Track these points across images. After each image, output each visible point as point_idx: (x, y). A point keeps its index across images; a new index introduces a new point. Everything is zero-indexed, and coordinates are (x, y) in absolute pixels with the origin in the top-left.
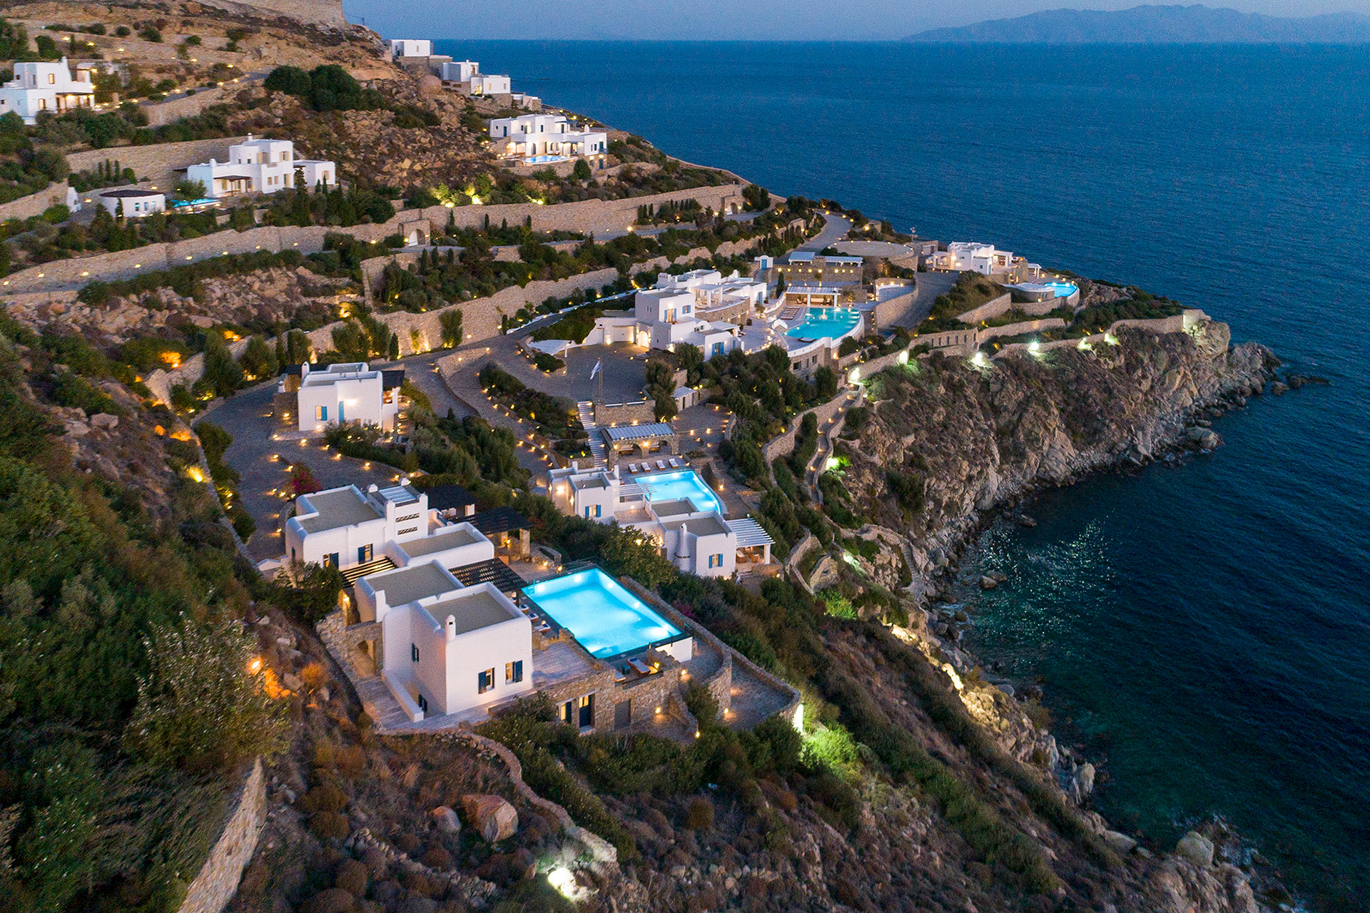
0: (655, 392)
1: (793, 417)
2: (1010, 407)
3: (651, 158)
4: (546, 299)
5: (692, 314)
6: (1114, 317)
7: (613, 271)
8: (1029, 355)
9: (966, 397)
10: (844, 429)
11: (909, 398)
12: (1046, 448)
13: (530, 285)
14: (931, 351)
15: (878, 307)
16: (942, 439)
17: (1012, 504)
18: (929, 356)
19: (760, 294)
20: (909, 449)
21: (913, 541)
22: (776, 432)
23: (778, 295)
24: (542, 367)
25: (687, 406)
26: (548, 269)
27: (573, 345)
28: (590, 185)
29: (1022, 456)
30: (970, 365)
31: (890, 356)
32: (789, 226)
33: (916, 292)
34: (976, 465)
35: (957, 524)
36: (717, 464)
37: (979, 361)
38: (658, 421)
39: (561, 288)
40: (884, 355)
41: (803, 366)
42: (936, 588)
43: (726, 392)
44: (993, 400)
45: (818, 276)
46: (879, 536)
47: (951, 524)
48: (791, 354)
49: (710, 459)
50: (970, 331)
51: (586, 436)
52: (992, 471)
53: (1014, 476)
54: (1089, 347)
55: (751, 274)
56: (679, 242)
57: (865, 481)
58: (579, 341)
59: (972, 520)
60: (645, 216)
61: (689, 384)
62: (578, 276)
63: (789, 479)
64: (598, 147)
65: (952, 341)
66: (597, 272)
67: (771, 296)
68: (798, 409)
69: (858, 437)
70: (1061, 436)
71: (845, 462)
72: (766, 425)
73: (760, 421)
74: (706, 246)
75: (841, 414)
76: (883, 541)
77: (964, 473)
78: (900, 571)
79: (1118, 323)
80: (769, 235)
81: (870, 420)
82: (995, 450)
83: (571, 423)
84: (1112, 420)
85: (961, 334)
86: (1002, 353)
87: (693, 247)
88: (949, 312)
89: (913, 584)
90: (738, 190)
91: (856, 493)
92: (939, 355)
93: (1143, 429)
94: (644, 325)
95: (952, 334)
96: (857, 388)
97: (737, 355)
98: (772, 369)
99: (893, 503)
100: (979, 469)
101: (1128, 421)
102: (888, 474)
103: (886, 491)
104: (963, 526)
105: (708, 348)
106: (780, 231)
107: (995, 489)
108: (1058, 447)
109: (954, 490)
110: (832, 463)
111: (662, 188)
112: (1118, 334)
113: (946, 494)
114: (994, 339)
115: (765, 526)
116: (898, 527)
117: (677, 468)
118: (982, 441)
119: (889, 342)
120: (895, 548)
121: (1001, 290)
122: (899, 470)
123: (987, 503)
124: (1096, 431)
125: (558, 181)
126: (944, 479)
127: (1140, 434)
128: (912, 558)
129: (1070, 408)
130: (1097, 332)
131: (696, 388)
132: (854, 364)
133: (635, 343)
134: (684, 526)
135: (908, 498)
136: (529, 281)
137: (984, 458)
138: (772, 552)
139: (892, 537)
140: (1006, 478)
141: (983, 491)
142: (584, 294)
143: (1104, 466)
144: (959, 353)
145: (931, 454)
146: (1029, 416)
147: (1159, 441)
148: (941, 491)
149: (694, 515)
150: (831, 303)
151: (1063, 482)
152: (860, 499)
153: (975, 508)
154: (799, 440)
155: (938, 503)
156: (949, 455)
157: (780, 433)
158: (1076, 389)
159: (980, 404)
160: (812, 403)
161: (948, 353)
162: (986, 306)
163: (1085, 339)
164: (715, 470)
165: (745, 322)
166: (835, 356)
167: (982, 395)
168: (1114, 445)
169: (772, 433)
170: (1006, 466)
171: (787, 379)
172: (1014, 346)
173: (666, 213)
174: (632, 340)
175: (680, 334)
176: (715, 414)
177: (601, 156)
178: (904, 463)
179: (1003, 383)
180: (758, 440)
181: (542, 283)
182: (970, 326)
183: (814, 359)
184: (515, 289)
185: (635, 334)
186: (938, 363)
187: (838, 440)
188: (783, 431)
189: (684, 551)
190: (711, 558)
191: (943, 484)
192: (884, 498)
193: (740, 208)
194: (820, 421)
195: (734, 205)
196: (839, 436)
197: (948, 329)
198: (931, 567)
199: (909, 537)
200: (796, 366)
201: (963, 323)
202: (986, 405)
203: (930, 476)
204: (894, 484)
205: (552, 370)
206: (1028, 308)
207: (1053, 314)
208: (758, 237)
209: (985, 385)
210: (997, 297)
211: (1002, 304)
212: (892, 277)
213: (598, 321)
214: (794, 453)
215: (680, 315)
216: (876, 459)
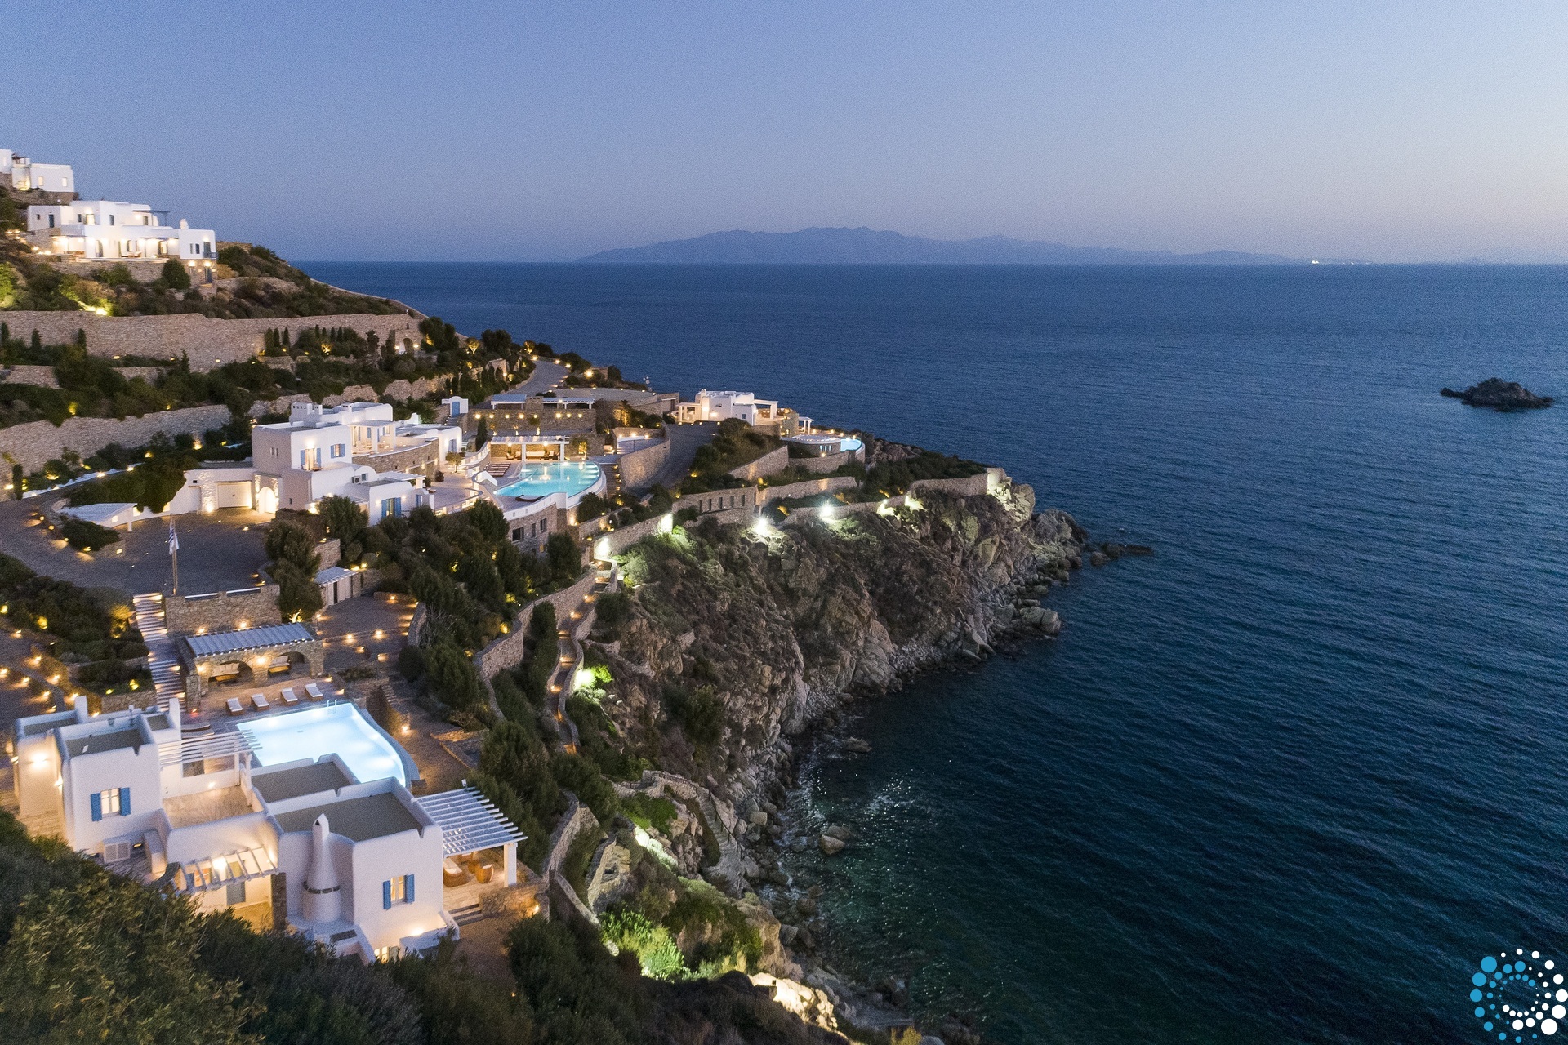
0: (280, 571)
1: (519, 610)
2: (810, 589)
3: (286, 275)
4: (103, 446)
5: (347, 459)
6: (911, 477)
7: (222, 411)
8: (822, 523)
9: (751, 579)
10: (595, 626)
11: (680, 580)
12: (861, 643)
13: (70, 425)
14: (699, 518)
15: (622, 459)
16: (732, 637)
17: (831, 722)
18: (697, 524)
19: (453, 442)
20: (690, 652)
21: (714, 790)
22: (494, 632)
23: (479, 446)
24: (76, 544)
25: (342, 597)
26: (106, 402)
27: (147, 514)
28: (187, 296)
29: (833, 655)
30: (751, 536)
31: (650, 521)
32: (487, 367)
33: (668, 443)
34: (780, 671)
35: (766, 758)
36: (395, 688)
37: (763, 530)
38: (286, 620)
39: (132, 430)
40: (641, 519)
41: (527, 534)
42: (758, 862)
43: (407, 571)
44: (787, 582)
45: (533, 422)
46: (667, 788)
47: (757, 758)
48: (508, 516)
49: (384, 681)
50: (750, 489)
51: (144, 652)
52: (798, 678)
53: (825, 684)
54: (891, 511)
55: (439, 419)
56: (329, 378)
57: (635, 704)
58: (157, 508)
59: (783, 750)
60: (277, 344)
61: (344, 563)
62: (160, 414)
63: (522, 707)
64: (202, 249)
65: (726, 505)
66: (194, 410)
67: (469, 448)
68: (524, 598)
69: (618, 637)
70: (877, 626)
71: (605, 676)
72: (476, 622)
73: (466, 616)
74: (371, 384)
75: (589, 605)
76: (675, 796)
77: (767, 683)
78: (701, 841)
79: (916, 484)
80: (460, 374)
81: (633, 610)
82: (798, 650)
83: (119, 630)
84: (935, 603)
85: (737, 493)
86: (791, 519)
87: (350, 384)
88: (719, 468)
89: (724, 859)
90: (414, 323)
91: (623, 723)
92: (711, 523)
93: (973, 612)
94: (267, 478)
95: (726, 494)
96: (607, 566)
97: (422, 516)
98: (481, 536)
99: (677, 734)
100: (783, 675)
101: (953, 603)
102: (665, 691)
103: (664, 716)
104: (774, 760)
105: (374, 506)
106: (475, 372)
107: (804, 703)
108: (876, 641)
109: (757, 709)
110: (584, 679)
111: (302, 308)
112: (919, 495)
113: (745, 715)
114: (777, 502)
115: (500, 802)
116: (691, 770)
117: (322, 701)
118: (782, 638)
119: (645, 503)
120: (692, 805)
121: (776, 442)
122: (678, 683)
123: (796, 724)
124: (918, 618)
125: (134, 287)
126: (741, 693)
127: (971, 618)
128: (716, 817)
129: (881, 590)
130: (897, 494)
131: (356, 569)
132: (599, 534)
133: (254, 508)
134: (323, 820)
135: (698, 725)
136: (70, 416)
137: (788, 660)
138: (520, 856)
139: (685, 789)
140: (814, 688)
141: (791, 707)
142: (172, 443)
143: (933, 663)
144: (736, 520)
145: (719, 658)
146: (835, 602)
147: (991, 627)
148: (739, 711)
149: (347, 793)
150: (555, 457)
151: (888, 688)
152: (631, 731)
153: (782, 732)
154: (530, 645)
155: (736, 728)
156: (744, 659)
157: (500, 635)
158: (886, 564)
159: (771, 588)
160: (546, 589)
161: (723, 519)
162: (761, 460)
163: (885, 501)
164: (392, 699)
165: (433, 476)
166: (572, 521)
167: (772, 575)
168: (942, 634)
169: (487, 634)
170: (813, 671)
171: (504, 550)
172: (802, 510)
173: (307, 341)
174: (248, 504)
175: (327, 485)
176: (389, 608)
177: (208, 264)
178: (684, 673)
179: (799, 555)
180: (465, 646)
181: (96, 422)
182: (749, 484)
183: (543, 523)
184: (41, 427)
185: (253, 493)
186: (709, 531)
187: (589, 643)
188: (505, 630)
189: (325, 877)
190: (386, 886)
191: (741, 701)
192: (664, 728)
193: (416, 346)
194: (559, 616)
195: (408, 342)
196: (590, 637)
197: (720, 488)
198: (743, 827)
199: (708, 785)
200: (518, 534)
201: (738, 480)
202: (778, 589)
203: (722, 690)
204: (676, 707)
205: (96, 548)
206: (811, 464)
207: (841, 471)
208: (444, 377)
209: (774, 561)
210: (772, 450)
211: (777, 459)
212: (632, 426)
213: (189, 475)
214: (525, 665)
215: (327, 461)
216: (646, 669)
